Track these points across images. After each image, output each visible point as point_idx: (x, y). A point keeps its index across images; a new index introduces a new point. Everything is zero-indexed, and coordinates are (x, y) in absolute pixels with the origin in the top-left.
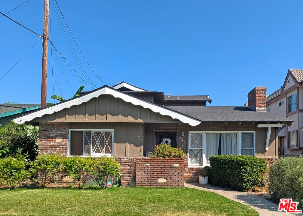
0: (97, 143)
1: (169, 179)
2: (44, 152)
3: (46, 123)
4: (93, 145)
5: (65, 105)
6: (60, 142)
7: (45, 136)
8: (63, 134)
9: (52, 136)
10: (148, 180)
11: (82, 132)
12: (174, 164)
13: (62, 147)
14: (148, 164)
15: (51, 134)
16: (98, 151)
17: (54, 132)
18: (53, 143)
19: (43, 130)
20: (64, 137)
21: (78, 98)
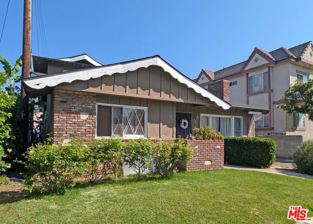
0: (129, 122)
1: (213, 161)
2: (63, 132)
3: (65, 92)
4: (125, 125)
5: (106, 71)
6: (86, 119)
7: (63, 110)
8: (90, 109)
9: (75, 110)
10: (196, 164)
11: (111, 107)
12: (216, 146)
13: (88, 125)
14: (197, 147)
15: (73, 107)
16: (130, 132)
17: (77, 105)
18: (76, 120)
19: (61, 102)
20: (91, 112)
21: (121, 65)
